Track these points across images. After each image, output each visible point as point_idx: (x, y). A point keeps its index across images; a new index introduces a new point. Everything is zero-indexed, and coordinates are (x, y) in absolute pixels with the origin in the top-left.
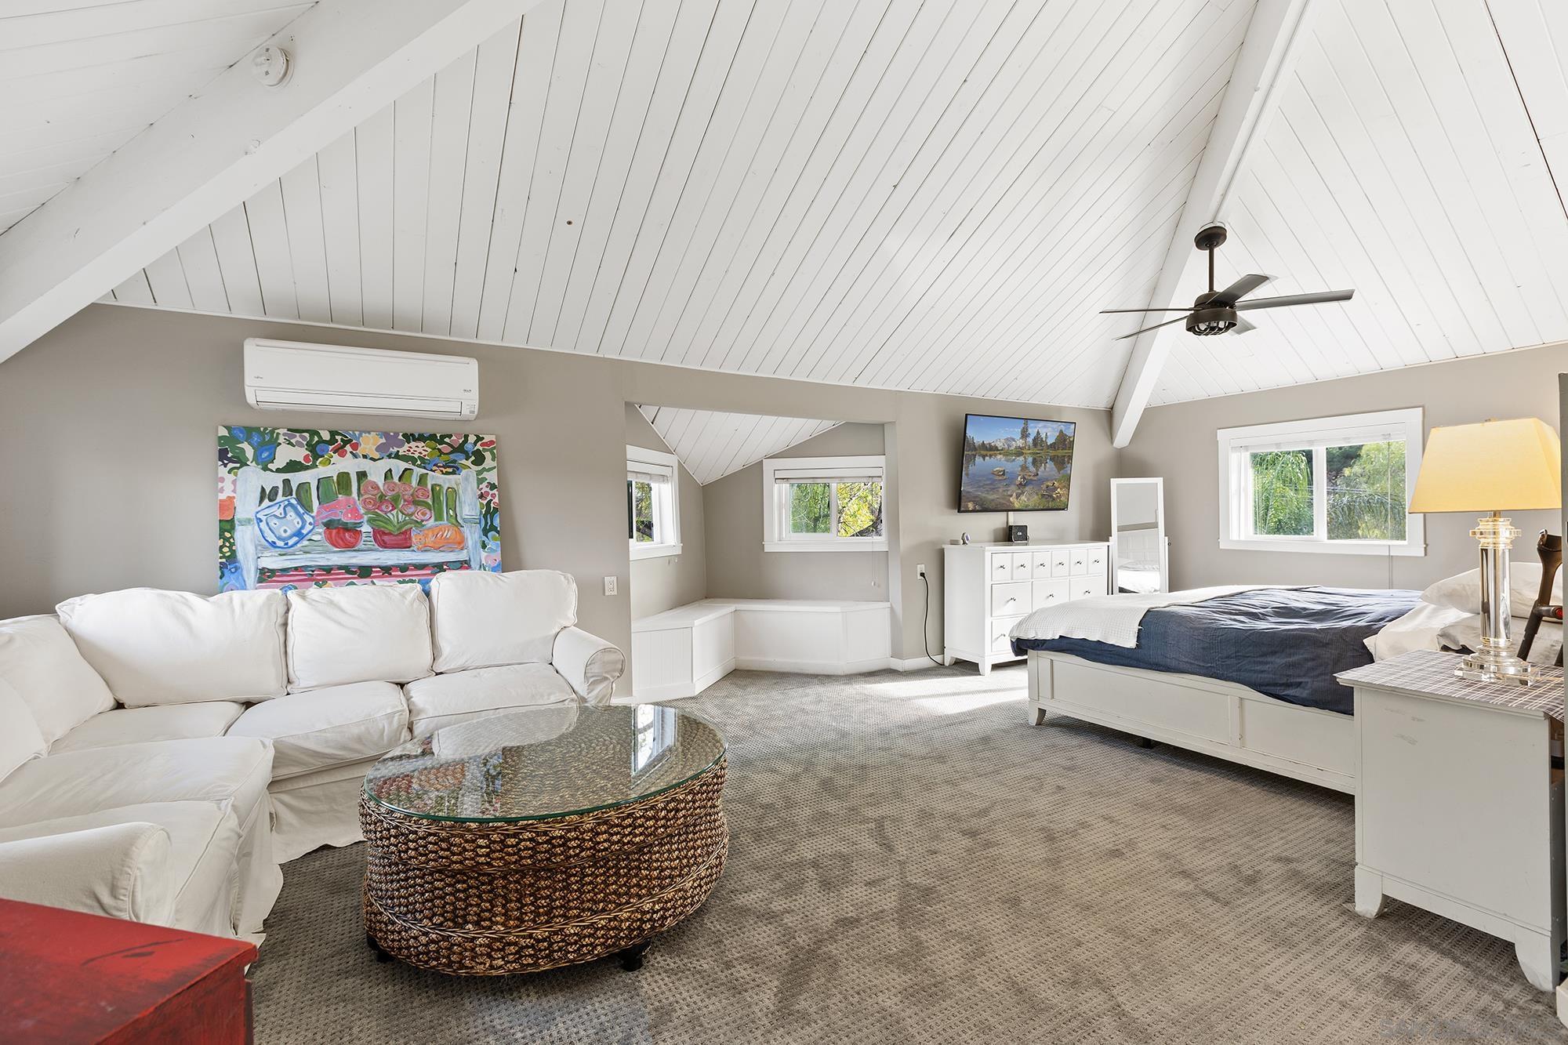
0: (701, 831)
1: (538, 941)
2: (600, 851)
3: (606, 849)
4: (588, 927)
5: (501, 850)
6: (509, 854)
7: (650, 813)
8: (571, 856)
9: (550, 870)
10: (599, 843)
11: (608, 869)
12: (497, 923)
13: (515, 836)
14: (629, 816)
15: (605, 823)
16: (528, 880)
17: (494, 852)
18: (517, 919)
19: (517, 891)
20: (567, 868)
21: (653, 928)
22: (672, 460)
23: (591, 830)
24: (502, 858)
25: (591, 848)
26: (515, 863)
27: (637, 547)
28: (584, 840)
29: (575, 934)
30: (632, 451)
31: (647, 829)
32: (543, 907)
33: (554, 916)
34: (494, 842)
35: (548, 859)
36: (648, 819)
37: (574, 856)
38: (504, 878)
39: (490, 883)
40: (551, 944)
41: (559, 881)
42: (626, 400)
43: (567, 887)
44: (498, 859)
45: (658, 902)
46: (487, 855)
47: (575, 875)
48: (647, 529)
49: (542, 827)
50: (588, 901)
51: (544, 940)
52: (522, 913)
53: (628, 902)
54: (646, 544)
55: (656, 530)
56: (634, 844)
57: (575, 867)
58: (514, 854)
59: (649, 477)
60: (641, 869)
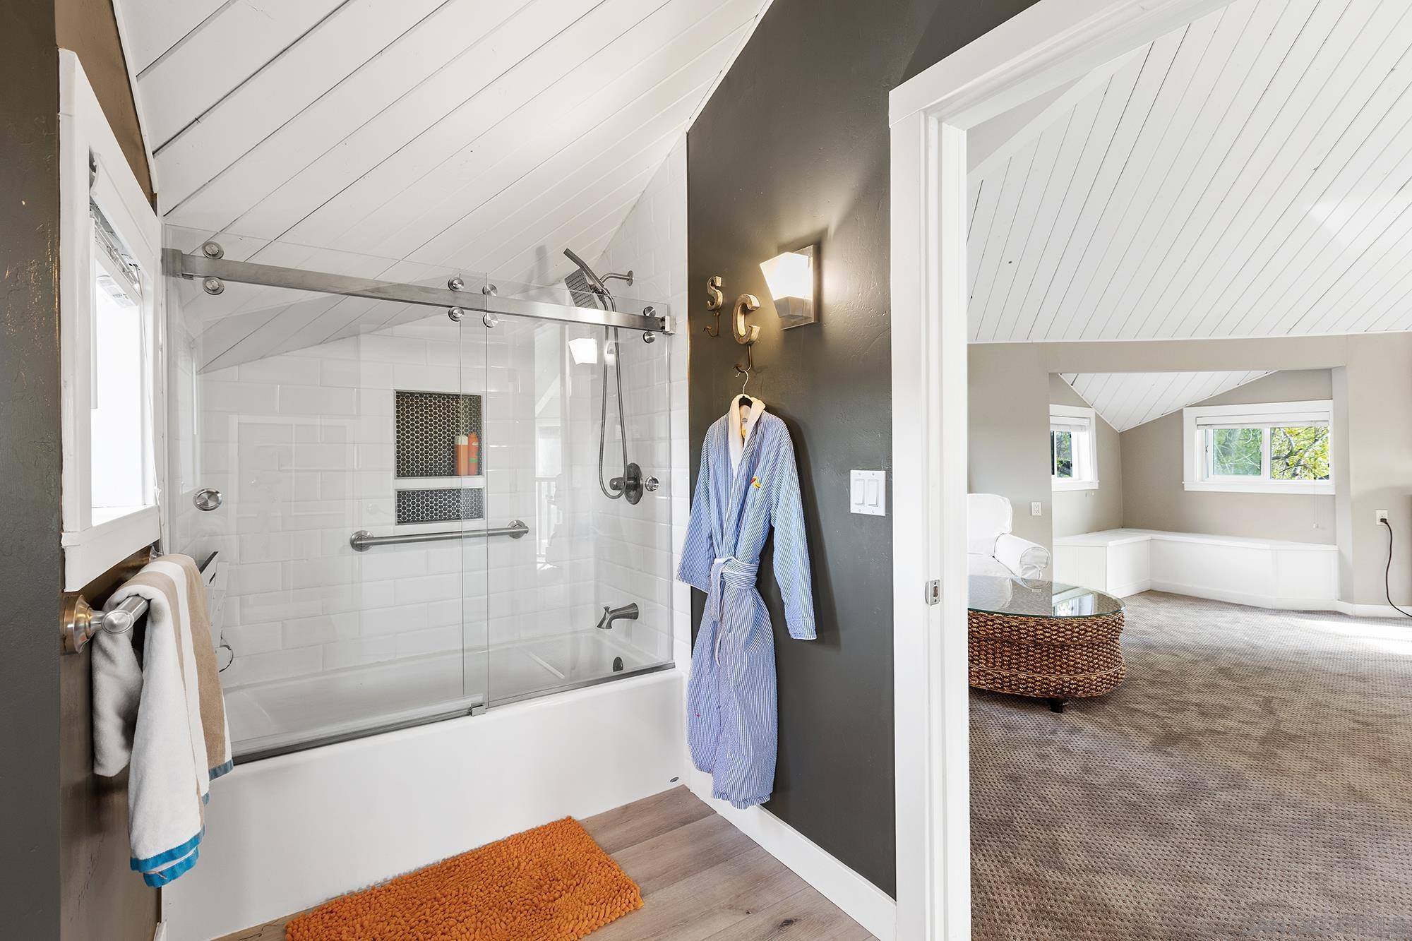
0: (1103, 652)
1: (1004, 677)
2: (1038, 639)
3: (1041, 639)
4: (1031, 678)
5: (984, 627)
6: (988, 629)
7: (1069, 627)
8: (1022, 638)
9: (1010, 643)
10: (1038, 635)
11: (1043, 652)
12: (982, 663)
13: (992, 621)
14: (1055, 625)
15: (1041, 625)
16: (998, 645)
17: (981, 627)
18: (992, 663)
19: (992, 649)
20: (1019, 644)
21: (1069, 692)
22: (1090, 413)
23: (1033, 627)
24: (985, 631)
25: (1033, 636)
26: (991, 634)
27: (1058, 482)
28: (1029, 631)
29: (1023, 679)
30: (1054, 409)
31: (1066, 635)
32: (1006, 661)
33: (1012, 667)
34: (981, 622)
35: (1009, 636)
36: (1067, 630)
37: (1023, 638)
38: (986, 641)
39: (978, 643)
40: (1010, 681)
41: (1015, 650)
42: (1049, 372)
43: (1019, 654)
44: (983, 630)
45: (1074, 679)
46: (977, 628)
47: (1024, 649)
48: (1066, 468)
49: (1006, 619)
50: (1031, 665)
51: (1007, 677)
52: (995, 661)
53: (1054, 673)
54: (1065, 479)
55: (1074, 469)
56: (1058, 641)
57: (1024, 644)
58: (991, 630)
59: (1068, 427)
60: (1062, 658)
